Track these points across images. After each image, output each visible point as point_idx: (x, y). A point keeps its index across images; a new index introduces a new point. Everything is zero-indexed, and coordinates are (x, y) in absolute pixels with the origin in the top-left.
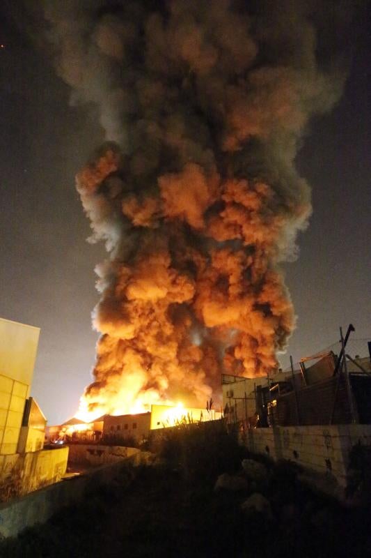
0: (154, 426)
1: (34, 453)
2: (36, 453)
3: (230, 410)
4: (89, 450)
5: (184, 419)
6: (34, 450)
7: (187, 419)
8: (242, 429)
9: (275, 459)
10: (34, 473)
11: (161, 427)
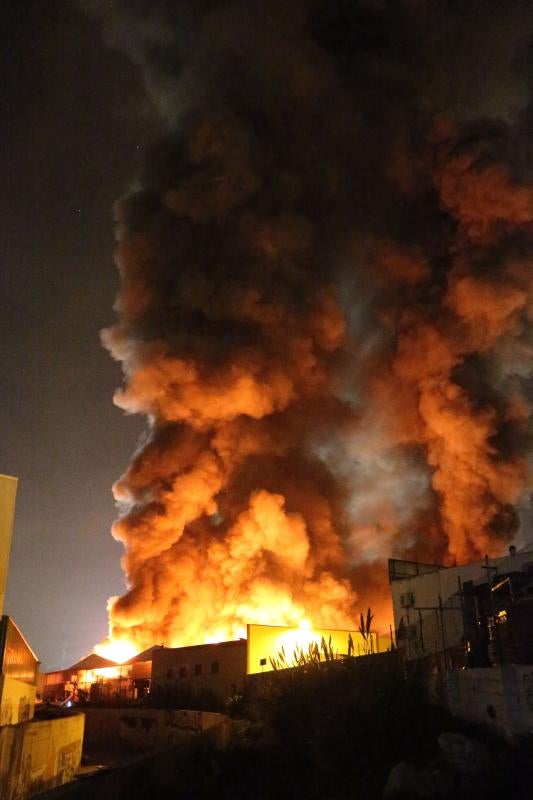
0: (254, 668)
1: (17, 726)
2: (20, 727)
3: (409, 633)
4: (125, 719)
5: (316, 652)
6: (15, 721)
7: (321, 652)
8: (436, 671)
9: (509, 733)
10: (18, 767)
11: (268, 668)
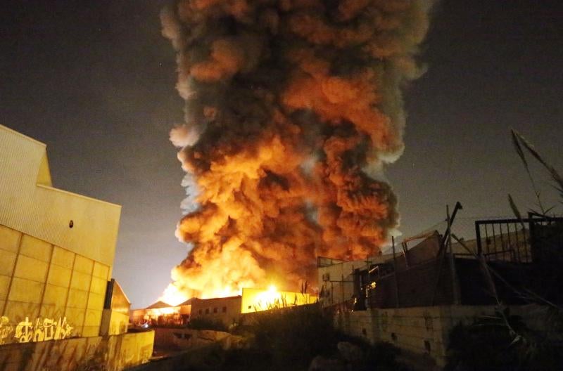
0: (245, 310)
1: (118, 336)
2: (120, 337)
3: (326, 293)
4: (176, 334)
5: (278, 302)
6: (117, 333)
7: (281, 302)
8: (338, 312)
9: (372, 342)
10: (119, 356)
11: (252, 310)
